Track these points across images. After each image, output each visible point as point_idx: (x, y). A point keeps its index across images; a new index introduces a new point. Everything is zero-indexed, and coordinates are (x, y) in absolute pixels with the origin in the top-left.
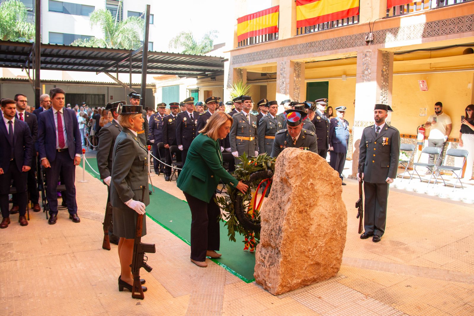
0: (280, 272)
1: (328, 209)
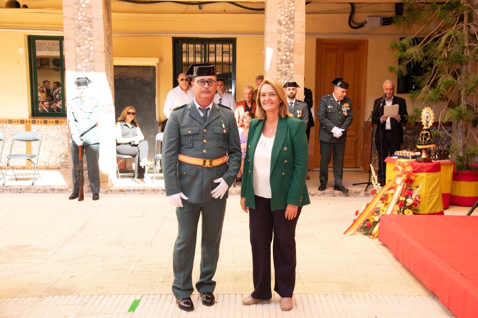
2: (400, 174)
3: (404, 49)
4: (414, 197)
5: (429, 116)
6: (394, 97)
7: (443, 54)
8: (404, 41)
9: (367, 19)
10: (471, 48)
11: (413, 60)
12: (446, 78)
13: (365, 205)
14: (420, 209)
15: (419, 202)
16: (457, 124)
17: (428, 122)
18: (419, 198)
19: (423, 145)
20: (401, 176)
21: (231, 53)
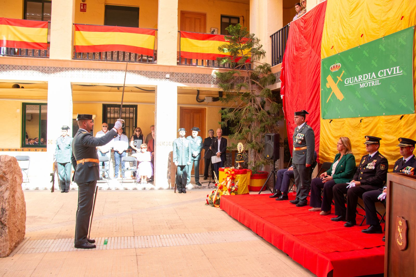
0: (8, 239)
1: (20, 193)
2: (228, 175)
3: (226, 113)
4: (235, 186)
5: (241, 147)
6: (222, 137)
7: (244, 117)
8: (225, 110)
9: (206, 98)
10: (256, 115)
11: (230, 119)
12: (245, 129)
13: (212, 191)
14: (238, 192)
15: (238, 189)
16: (251, 151)
17: (240, 150)
18: (238, 187)
19: (239, 161)
20: (229, 176)
21: (134, 112)
